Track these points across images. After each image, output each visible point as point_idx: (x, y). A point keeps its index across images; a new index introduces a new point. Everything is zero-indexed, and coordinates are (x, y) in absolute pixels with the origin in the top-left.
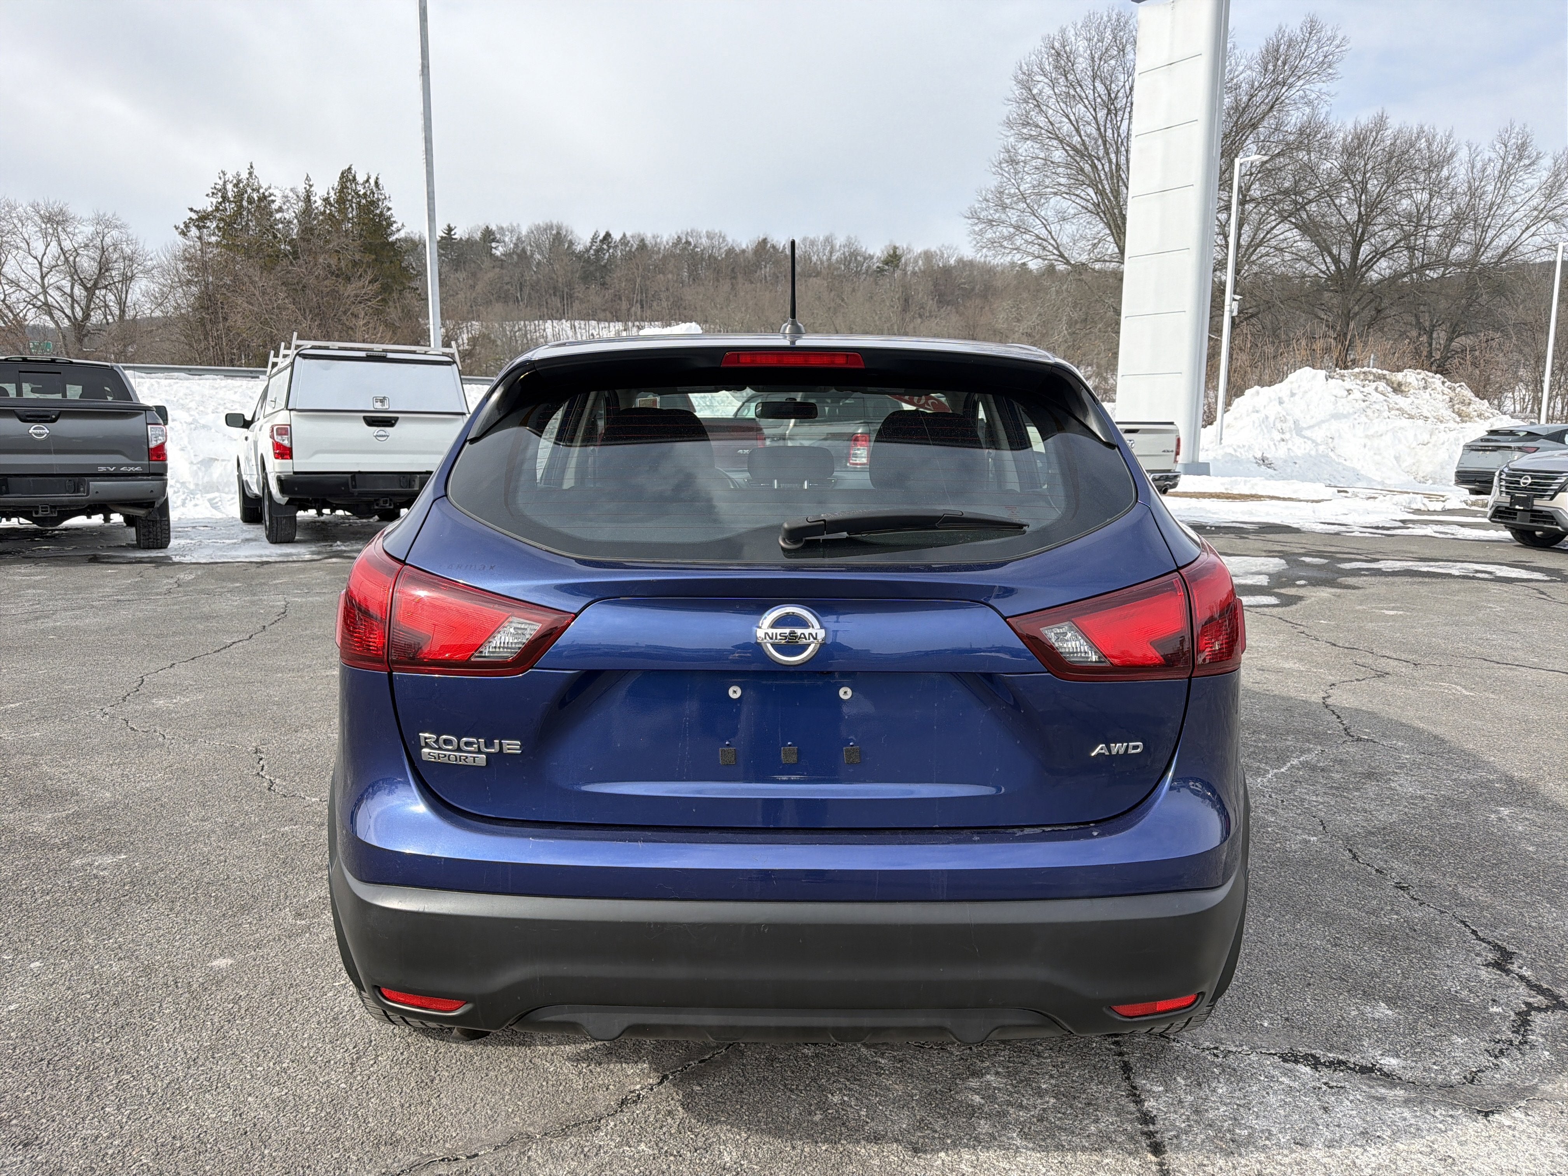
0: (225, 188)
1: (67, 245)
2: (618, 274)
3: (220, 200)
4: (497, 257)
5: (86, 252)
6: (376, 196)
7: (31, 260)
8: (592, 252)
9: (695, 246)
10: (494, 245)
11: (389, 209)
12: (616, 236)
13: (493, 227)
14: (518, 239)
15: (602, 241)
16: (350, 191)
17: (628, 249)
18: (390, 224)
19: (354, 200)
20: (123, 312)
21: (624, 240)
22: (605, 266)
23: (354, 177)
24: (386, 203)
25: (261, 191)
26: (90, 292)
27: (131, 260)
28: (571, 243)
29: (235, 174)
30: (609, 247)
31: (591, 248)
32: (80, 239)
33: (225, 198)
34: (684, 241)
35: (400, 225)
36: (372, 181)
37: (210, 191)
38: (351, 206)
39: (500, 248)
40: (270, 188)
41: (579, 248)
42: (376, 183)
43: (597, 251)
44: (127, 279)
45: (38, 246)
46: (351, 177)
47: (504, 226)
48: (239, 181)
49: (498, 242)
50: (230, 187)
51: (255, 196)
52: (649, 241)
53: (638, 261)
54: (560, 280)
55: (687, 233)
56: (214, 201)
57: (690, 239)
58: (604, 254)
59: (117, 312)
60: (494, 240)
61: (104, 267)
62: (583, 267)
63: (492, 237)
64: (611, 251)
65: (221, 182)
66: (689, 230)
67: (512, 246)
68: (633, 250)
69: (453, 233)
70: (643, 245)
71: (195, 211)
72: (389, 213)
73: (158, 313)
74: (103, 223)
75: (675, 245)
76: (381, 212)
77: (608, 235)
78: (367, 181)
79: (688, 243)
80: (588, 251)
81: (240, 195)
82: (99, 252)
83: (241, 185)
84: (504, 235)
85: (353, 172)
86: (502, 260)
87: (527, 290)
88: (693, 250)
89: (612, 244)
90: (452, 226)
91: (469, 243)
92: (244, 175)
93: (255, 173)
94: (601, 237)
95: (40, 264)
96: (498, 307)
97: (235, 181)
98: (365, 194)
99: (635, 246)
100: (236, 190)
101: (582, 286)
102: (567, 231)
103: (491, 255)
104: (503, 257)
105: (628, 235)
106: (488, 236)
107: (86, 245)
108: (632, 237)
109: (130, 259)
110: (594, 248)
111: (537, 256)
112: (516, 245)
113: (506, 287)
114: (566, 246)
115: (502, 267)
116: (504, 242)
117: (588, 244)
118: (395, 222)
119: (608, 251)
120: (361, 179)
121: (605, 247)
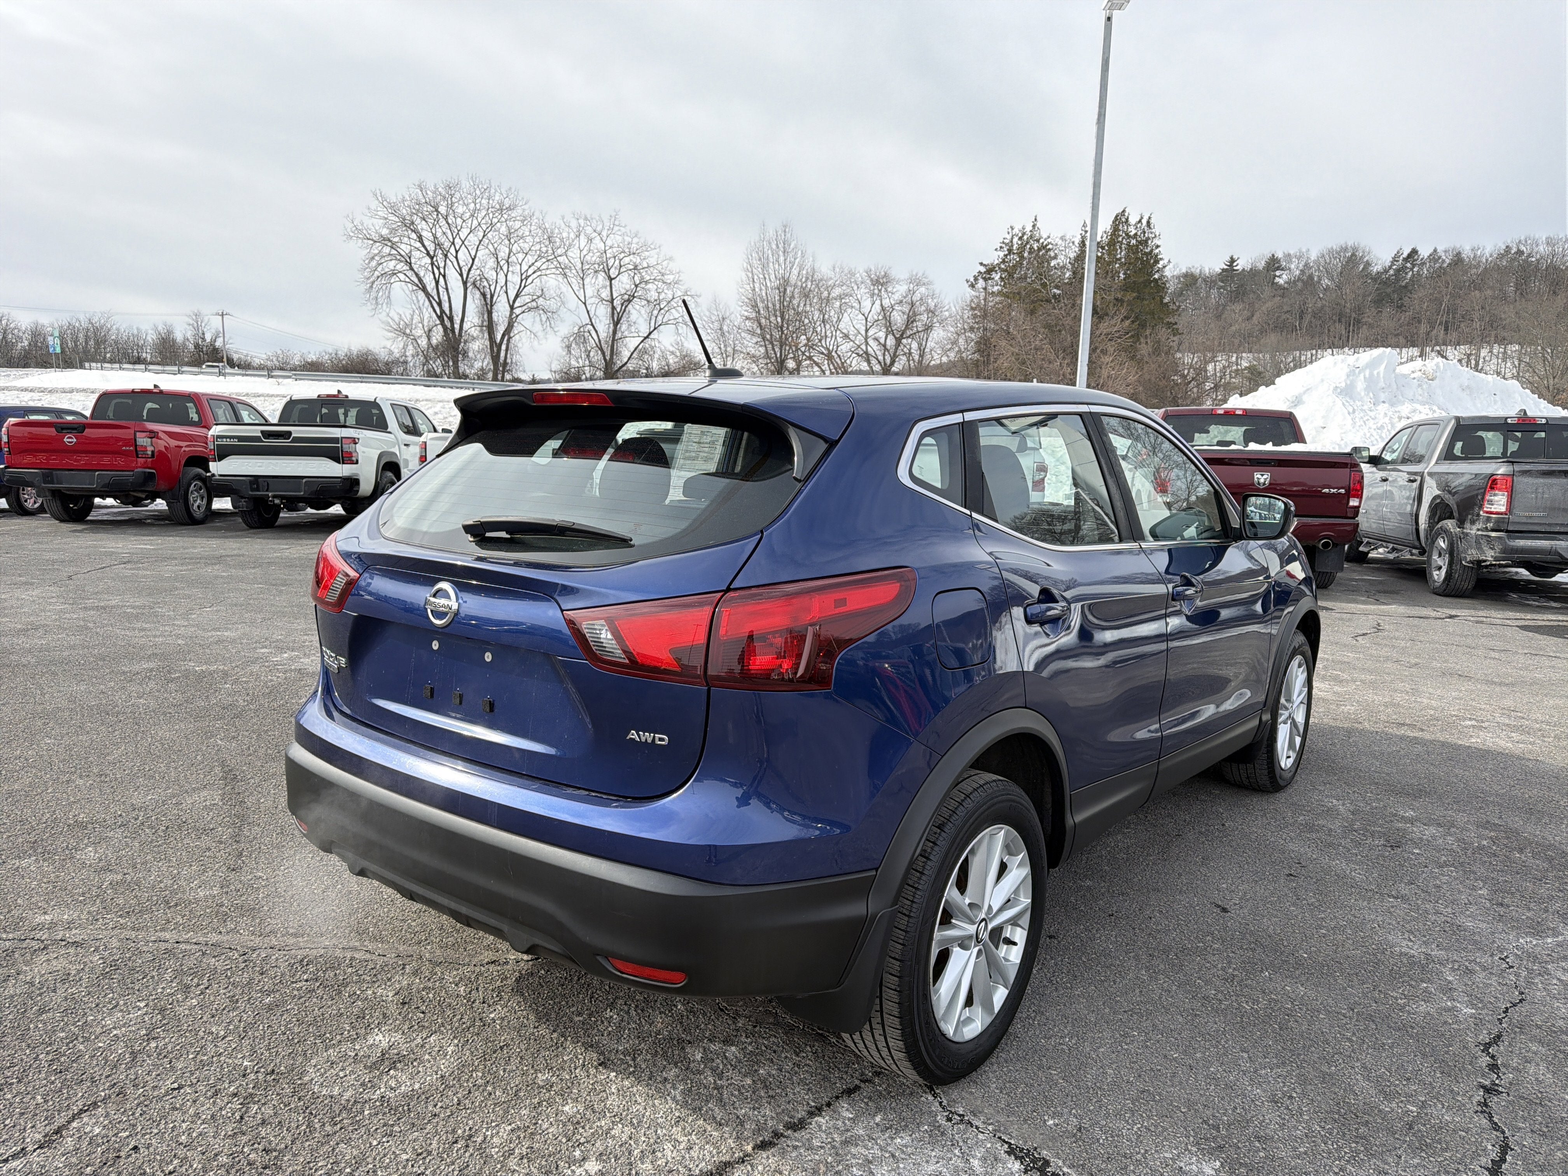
0: (1012, 242)
1: (886, 302)
2: (1421, 293)
3: (1006, 253)
4: (1281, 286)
5: (900, 308)
6: (1146, 235)
7: (860, 316)
8: (1392, 272)
9: (1529, 256)
10: (1278, 273)
11: (1158, 247)
12: (1424, 252)
13: (1279, 255)
14: (1306, 265)
15: (1406, 260)
16: (1121, 233)
17: (1437, 265)
18: (1157, 262)
19: (1124, 241)
20: (922, 356)
21: (1434, 257)
22: (1405, 287)
23: (1127, 220)
24: (1156, 241)
25: (1041, 241)
26: (898, 341)
27: (933, 312)
28: (1368, 264)
29: (1021, 228)
30: (1414, 266)
31: (1390, 267)
32: (897, 297)
33: (1010, 251)
34: (1514, 250)
35: (1166, 261)
36: (1144, 222)
37: (998, 246)
38: (1121, 248)
39: (1284, 276)
40: (1049, 237)
41: (1376, 269)
42: (1148, 223)
43: (1398, 271)
44: (928, 328)
45: (867, 304)
46: (1124, 220)
47: (1292, 252)
48: (1024, 234)
49: (1282, 270)
50: (1016, 240)
51: (1035, 246)
52: (1467, 253)
53: (1449, 278)
54: (1348, 305)
55: (1520, 242)
56: (1002, 254)
57: (1523, 248)
58: (1406, 273)
59: (917, 358)
60: (1278, 269)
61: (910, 321)
62: (1378, 289)
63: (1276, 265)
64: (1416, 269)
65: (1009, 237)
66: (1523, 238)
67: (1298, 272)
68: (1445, 265)
69: (1235, 264)
70: (1458, 260)
71: (985, 265)
72: (1157, 251)
73: (945, 359)
74: (916, 281)
75: (1501, 256)
76: (1152, 251)
77: (1414, 252)
78: (1140, 221)
79: (1520, 252)
80: (1386, 271)
81: (1022, 248)
82: (909, 307)
83: (1025, 237)
84: (1290, 262)
85: (1126, 214)
86: (1284, 289)
87: (1307, 318)
88: (1525, 261)
89: (1418, 262)
90: (1235, 257)
91: (1253, 273)
92: (1029, 228)
93: (1038, 225)
94: (1405, 255)
95: (866, 319)
96: (1273, 338)
97: (1020, 235)
98: (1136, 234)
99: (1448, 261)
100: (1020, 242)
101: (1373, 309)
102: (1363, 252)
103: (1273, 283)
104: (1286, 285)
105: (1440, 249)
106: (1274, 264)
107: (901, 302)
108: (1445, 251)
109: (931, 312)
110: (1394, 267)
111: (1326, 282)
112: (1302, 272)
113: (1284, 317)
114: (1361, 267)
115: (1283, 296)
116: (1290, 269)
117: (1388, 264)
118: (1161, 259)
119: (1412, 269)
120: (1133, 220)
121: (1409, 265)
